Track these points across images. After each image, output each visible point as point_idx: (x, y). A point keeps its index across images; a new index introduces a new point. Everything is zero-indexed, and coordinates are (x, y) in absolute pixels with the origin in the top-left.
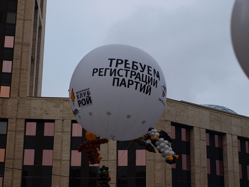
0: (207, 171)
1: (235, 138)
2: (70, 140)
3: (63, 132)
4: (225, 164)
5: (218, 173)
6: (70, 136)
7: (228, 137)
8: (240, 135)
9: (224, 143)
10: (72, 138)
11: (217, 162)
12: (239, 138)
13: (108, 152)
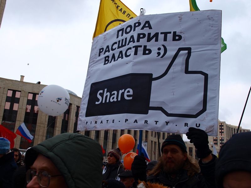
0: (62, 118)
1: (75, 106)
2: (6, 98)
3: (3, 93)
4: (70, 116)
5: (66, 119)
6: (6, 96)
7: (73, 105)
8: (78, 105)
9: (71, 108)
10: (7, 96)
11: (67, 115)
12: (77, 106)
13: (23, 105)
